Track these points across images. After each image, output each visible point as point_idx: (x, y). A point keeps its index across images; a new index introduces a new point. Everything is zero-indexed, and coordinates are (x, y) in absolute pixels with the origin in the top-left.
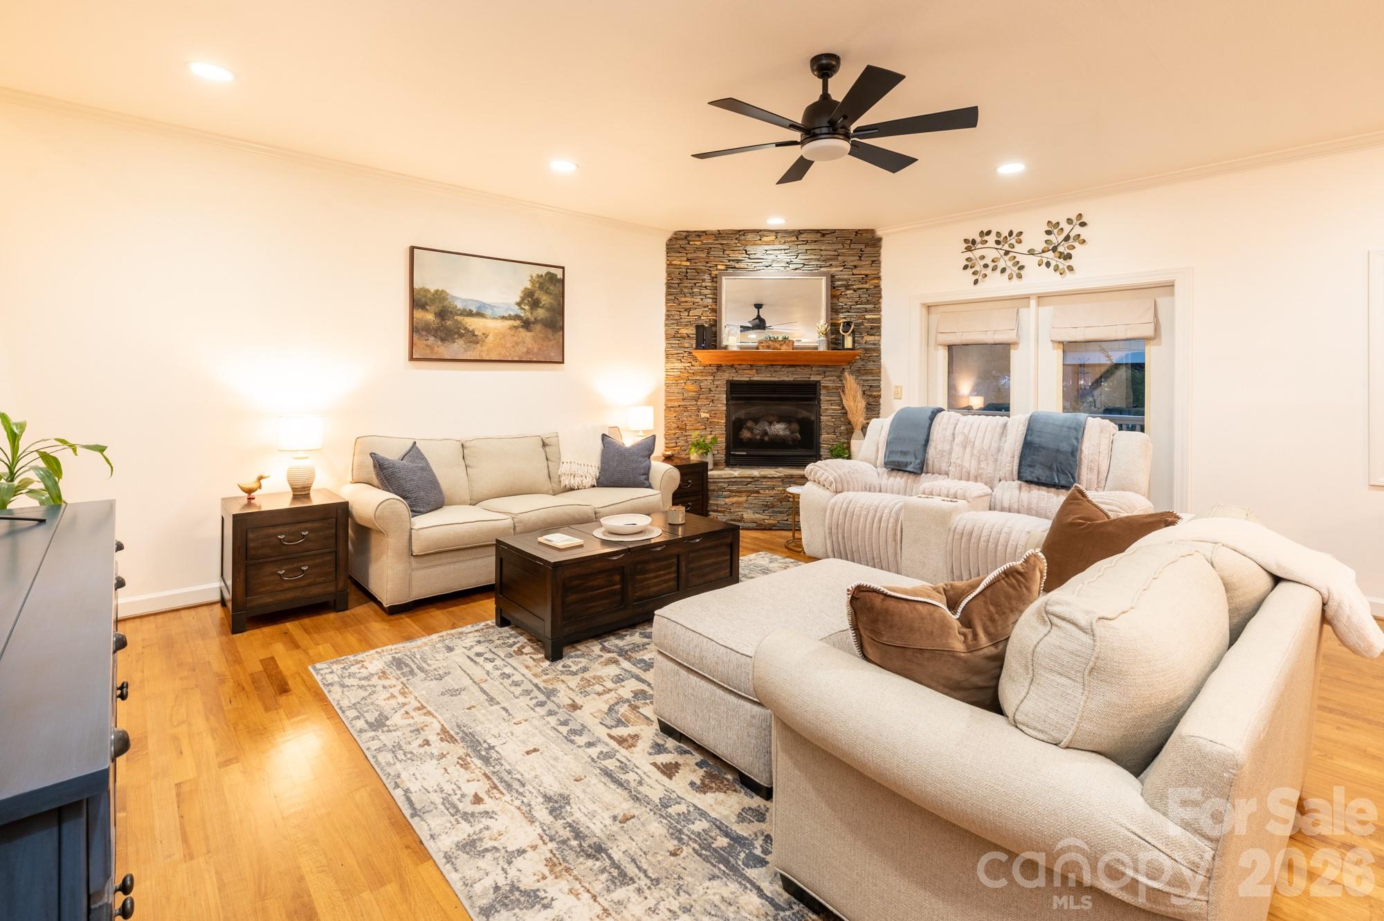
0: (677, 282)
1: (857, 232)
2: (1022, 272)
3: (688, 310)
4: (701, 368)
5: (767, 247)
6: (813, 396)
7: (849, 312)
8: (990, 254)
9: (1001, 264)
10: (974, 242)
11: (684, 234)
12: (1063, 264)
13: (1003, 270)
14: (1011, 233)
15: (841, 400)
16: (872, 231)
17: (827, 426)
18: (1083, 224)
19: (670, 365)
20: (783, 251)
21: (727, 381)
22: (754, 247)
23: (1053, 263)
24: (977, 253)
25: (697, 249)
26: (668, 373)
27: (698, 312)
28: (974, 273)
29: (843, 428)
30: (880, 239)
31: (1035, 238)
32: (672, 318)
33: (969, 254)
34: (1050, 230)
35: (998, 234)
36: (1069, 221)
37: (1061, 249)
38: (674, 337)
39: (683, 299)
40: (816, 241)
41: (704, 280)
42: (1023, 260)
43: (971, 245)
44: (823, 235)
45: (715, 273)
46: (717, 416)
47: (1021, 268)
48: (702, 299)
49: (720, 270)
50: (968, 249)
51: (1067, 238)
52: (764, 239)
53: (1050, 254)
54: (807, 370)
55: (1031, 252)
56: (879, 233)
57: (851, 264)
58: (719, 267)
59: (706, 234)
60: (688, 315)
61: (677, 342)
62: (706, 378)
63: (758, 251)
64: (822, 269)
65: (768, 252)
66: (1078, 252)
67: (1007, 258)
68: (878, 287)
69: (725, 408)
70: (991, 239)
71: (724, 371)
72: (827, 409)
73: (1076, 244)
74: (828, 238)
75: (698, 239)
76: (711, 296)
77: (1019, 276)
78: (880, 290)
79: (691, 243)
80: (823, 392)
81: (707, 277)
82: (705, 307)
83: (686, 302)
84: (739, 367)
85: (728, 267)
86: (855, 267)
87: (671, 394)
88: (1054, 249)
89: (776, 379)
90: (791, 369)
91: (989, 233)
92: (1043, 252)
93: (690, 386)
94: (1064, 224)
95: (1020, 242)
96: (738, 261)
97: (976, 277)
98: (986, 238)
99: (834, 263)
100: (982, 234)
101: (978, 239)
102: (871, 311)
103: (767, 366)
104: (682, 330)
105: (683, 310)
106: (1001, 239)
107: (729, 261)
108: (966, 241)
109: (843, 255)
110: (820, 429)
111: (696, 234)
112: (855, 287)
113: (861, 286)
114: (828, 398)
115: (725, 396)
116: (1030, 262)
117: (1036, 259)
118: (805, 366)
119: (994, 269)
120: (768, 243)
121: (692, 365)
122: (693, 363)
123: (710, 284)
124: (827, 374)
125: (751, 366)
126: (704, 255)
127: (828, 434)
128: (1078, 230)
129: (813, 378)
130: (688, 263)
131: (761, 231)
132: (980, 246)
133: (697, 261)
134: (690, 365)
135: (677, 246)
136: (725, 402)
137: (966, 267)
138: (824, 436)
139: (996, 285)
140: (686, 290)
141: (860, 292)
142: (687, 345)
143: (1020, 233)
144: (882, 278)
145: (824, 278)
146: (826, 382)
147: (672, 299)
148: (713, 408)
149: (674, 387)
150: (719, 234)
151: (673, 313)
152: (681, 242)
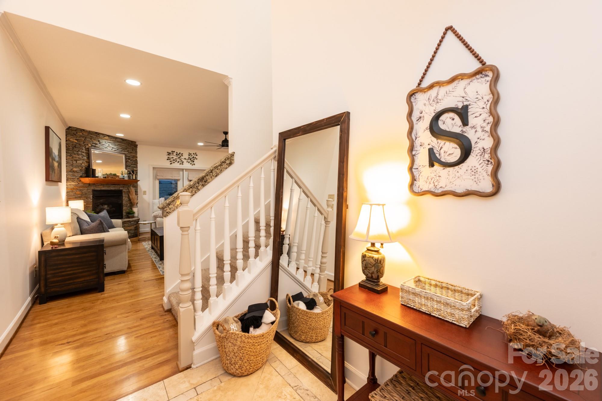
0: (72, 148)
1: (132, 142)
2: (183, 163)
3: (76, 161)
4: (83, 185)
5: (106, 141)
6: (120, 195)
7: (129, 167)
8: (175, 157)
9: (178, 160)
10: (170, 153)
11: (76, 129)
12: (192, 163)
13: (178, 162)
14: (180, 153)
15: (129, 195)
16: (135, 142)
17: (125, 204)
18: (197, 155)
19: (69, 183)
20: (111, 144)
21: (92, 190)
22: (102, 140)
23: (190, 162)
24: (171, 156)
25: (80, 136)
26: (67, 187)
27: (81, 162)
28: (171, 161)
29: (129, 205)
30: (137, 145)
31: (186, 156)
32: (69, 163)
33: (168, 156)
34: (190, 154)
35: (177, 153)
36: (194, 154)
37: (192, 159)
38: (70, 171)
39: (75, 156)
40: (120, 142)
41: (82, 149)
42: (183, 160)
43: (169, 154)
44: (123, 140)
45: (87, 147)
46: (89, 204)
47: (183, 162)
48: (82, 157)
49: (89, 146)
50: (168, 155)
51: (193, 157)
52: (105, 138)
53: (189, 160)
54: (119, 186)
55: (185, 159)
56: (137, 143)
57: (130, 151)
58: (89, 145)
59: (84, 131)
60: (76, 163)
61: (72, 174)
62: (84, 189)
63: (103, 142)
64: (122, 152)
65: (106, 143)
66: (195, 161)
67: (179, 159)
68: (136, 160)
69: (92, 201)
70: (175, 154)
71: (91, 186)
72: (124, 199)
73: (195, 159)
74: (125, 142)
75: (81, 132)
76: (86, 156)
77: (183, 164)
78: (137, 161)
79: (78, 133)
80: (123, 193)
81: (84, 148)
82: (83, 160)
83: (76, 157)
84: (96, 184)
85: (92, 146)
86: (131, 153)
87: (70, 196)
88: (191, 159)
89: (109, 189)
90: (114, 185)
91: (174, 152)
92: (188, 159)
93: (78, 192)
94: (192, 154)
95: (182, 156)
96: (96, 144)
97: (171, 162)
98: (173, 153)
99: (125, 150)
100: (172, 152)
101: (171, 153)
102: (134, 167)
103: (106, 184)
104: (74, 169)
105: (74, 160)
106: (177, 154)
107: (93, 143)
108: (168, 152)
109: (128, 148)
110: (123, 206)
111: (80, 130)
112: (131, 159)
113: (133, 159)
114: (125, 195)
115: (92, 196)
116: (185, 161)
117: (186, 161)
118: (118, 184)
119: (176, 161)
120: (106, 140)
121: (78, 184)
122: (79, 183)
123: (85, 151)
124: (125, 187)
125: (101, 184)
126: (84, 139)
127: (125, 207)
128: (195, 156)
129: (121, 189)
130: (76, 141)
131: (104, 134)
132: (172, 155)
133: (80, 141)
134: (77, 183)
135: (72, 133)
136: (92, 198)
137: (168, 159)
138: (124, 208)
139: (176, 165)
140: (75, 152)
141: (132, 161)
142: (77, 175)
143: (182, 154)
144: (138, 157)
145: (124, 155)
146: (125, 190)
147: (69, 155)
148: (87, 201)
149: (71, 193)
150: (90, 132)
151: (70, 161)
152: (74, 132)
